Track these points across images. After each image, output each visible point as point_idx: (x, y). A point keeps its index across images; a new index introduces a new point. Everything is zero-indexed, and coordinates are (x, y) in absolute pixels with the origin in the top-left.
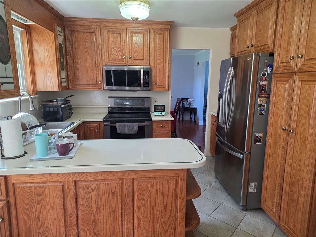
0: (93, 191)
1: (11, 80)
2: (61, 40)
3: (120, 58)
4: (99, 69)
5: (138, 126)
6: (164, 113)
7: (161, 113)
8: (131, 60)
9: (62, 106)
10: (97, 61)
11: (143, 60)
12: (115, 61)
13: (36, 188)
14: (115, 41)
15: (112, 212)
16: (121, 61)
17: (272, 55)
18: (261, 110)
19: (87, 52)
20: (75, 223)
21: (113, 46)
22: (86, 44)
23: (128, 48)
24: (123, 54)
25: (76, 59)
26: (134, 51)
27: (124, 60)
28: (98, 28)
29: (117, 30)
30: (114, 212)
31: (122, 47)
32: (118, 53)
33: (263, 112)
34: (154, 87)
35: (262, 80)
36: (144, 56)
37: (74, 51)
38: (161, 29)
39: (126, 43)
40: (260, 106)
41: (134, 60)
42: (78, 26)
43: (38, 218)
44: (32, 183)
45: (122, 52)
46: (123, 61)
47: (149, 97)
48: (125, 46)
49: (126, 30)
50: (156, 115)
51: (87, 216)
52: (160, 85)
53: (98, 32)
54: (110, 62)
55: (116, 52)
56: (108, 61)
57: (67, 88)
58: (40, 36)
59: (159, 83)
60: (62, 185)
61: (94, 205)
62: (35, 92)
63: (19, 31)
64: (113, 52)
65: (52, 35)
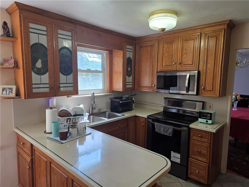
1: (71, 85)
2: (130, 55)
3: (171, 65)
4: (154, 75)
5: (172, 129)
6: (210, 121)
7: (207, 121)
8: (180, 65)
9: (120, 102)
10: (154, 68)
12: (167, 67)
14: (168, 50)
16: (171, 67)
19: (147, 62)
21: (166, 54)
22: (147, 56)
23: (179, 54)
24: (174, 61)
25: (140, 67)
26: (184, 57)
27: (175, 65)
28: (156, 42)
29: (170, 40)
31: (173, 55)
32: (170, 60)
34: (201, 92)
36: (193, 61)
39: (177, 51)
41: (183, 66)
42: (144, 42)
45: (173, 59)
46: (173, 67)
47: (203, 102)
48: (176, 53)
50: (201, 122)
52: (209, 90)
53: (156, 45)
54: (163, 68)
55: (168, 59)
56: (161, 67)
57: (133, 89)
62: (111, 91)
63: (105, 53)
64: (166, 60)
65: (122, 52)
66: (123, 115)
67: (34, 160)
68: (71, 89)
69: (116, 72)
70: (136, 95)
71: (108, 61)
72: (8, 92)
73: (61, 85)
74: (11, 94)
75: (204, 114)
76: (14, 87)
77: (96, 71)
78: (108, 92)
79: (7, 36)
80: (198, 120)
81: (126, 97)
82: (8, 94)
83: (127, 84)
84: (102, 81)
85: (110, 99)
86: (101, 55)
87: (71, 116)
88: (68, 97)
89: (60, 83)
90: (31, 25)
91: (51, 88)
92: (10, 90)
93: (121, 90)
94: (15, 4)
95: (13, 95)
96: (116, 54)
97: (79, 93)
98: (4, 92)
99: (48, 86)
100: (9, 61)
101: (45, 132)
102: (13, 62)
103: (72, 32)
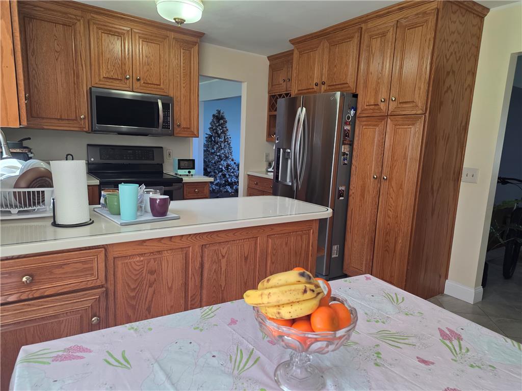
0: (223, 257)
3: (119, 78)
6: (193, 171)
7: (189, 172)
8: (138, 83)
10: (78, 78)
11: (160, 85)
12: (112, 82)
14: (110, 47)
16: (122, 83)
17: (355, 96)
18: (344, 160)
19: (57, 60)
21: (107, 56)
22: (56, 45)
23: (134, 62)
24: (126, 72)
25: (34, 69)
26: (145, 69)
27: (128, 81)
28: (79, 20)
29: (114, 29)
31: (124, 60)
32: (117, 69)
33: (346, 162)
34: (177, 130)
35: (346, 123)
36: (160, 79)
37: (30, 54)
38: (187, 42)
39: (130, 54)
40: (344, 154)
41: (144, 84)
42: (38, 8)
45: (123, 68)
46: (126, 84)
47: (162, 148)
48: (128, 59)
49: (130, 33)
52: (186, 128)
53: (80, 27)
54: (101, 83)
55: (114, 66)
56: (98, 80)
59: (184, 125)
64: (107, 66)
67: (111, 288)
70: (29, 139)
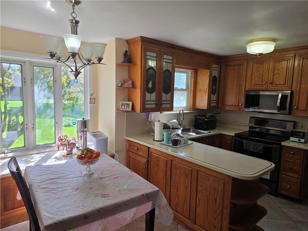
0: (178, 169)
1: (169, 102)
2: (215, 73)
3: (260, 84)
4: (242, 94)
5: (263, 146)
6: (302, 140)
7: (299, 140)
8: (271, 85)
9: (206, 120)
10: (241, 87)
11: (285, 84)
12: (257, 86)
13: (157, 157)
14: (258, 70)
15: (185, 187)
16: (261, 86)
19: (234, 80)
20: (169, 184)
21: (256, 74)
22: (234, 74)
23: (270, 74)
24: (264, 80)
25: (226, 86)
26: (276, 77)
27: (265, 85)
28: (245, 61)
29: (261, 60)
30: (187, 187)
31: (264, 74)
32: (260, 80)
34: (294, 111)
36: (285, 81)
37: (225, 80)
39: (268, 71)
41: (274, 85)
42: (231, 61)
43: (157, 173)
44: (156, 154)
46: (264, 86)
47: (294, 122)
48: (267, 73)
49: (269, 59)
50: (292, 141)
51: (174, 183)
52: (302, 110)
53: (245, 64)
54: (251, 87)
55: (258, 79)
56: (250, 86)
57: (217, 107)
58: (202, 73)
59: (301, 108)
60: (166, 160)
61: (178, 177)
62: (194, 109)
63: (190, 72)
64: (255, 79)
65: (208, 71)
66: (209, 132)
67: (150, 161)
68: (169, 106)
69: (200, 90)
70: (220, 113)
71: (193, 79)
72: (126, 107)
73: (163, 102)
74: (128, 108)
75: (297, 133)
76: (131, 103)
77: (182, 90)
78: (191, 110)
79: (129, 63)
80: (289, 139)
81: (209, 115)
82: (125, 108)
83: (212, 102)
84: (185, 99)
85: (194, 116)
86: (186, 74)
87: (170, 129)
88: (161, 113)
89: (163, 100)
90: (148, 53)
91: (156, 105)
92: (127, 106)
93: (206, 108)
94: (140, 38)
95: (130, 109)
96: (201, 72)
97: (174, 109)
98: (123, 107)
99: (154, 102)
100: (128, 82)
101: (154, 140)
102: (131, 83)
103: (172, 56)
